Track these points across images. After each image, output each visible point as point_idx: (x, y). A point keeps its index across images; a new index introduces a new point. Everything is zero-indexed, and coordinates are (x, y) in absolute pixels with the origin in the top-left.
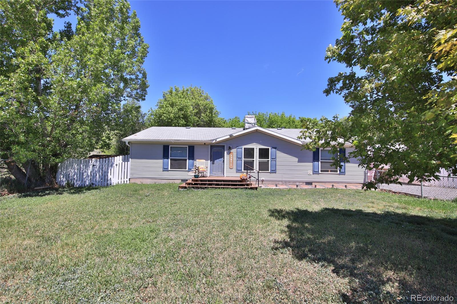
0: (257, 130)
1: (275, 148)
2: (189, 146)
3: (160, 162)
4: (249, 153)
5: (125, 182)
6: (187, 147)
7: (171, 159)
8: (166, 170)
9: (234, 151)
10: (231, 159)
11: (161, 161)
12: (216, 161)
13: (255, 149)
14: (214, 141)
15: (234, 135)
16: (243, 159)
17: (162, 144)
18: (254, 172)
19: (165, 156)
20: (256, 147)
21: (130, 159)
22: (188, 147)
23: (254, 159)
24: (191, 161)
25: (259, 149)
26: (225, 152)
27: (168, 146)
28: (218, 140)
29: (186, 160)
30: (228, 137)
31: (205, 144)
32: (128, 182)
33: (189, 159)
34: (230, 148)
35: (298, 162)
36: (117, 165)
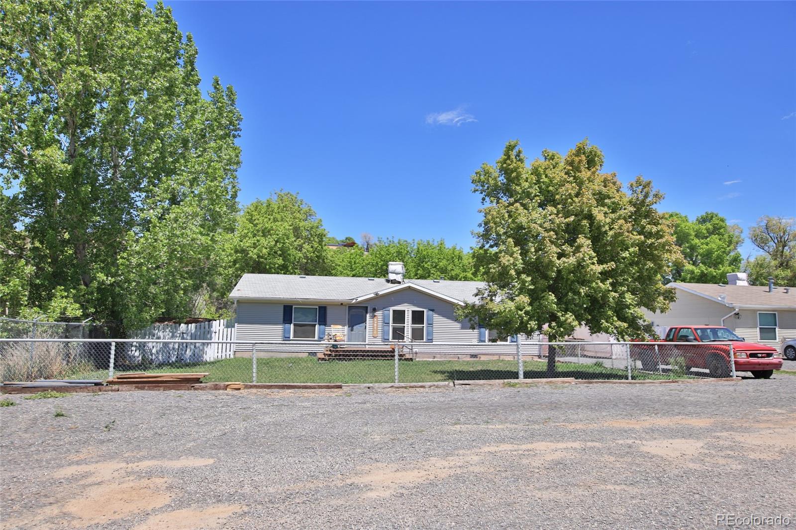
0: (409, 287)
2: (319, 307)
3: (278, 329)
4: (399, 316)
5: (228, 357)
7: (295, 325)
8: (287, 339)
9: (379, 314)
10: (375, 325)
11: (280, 327)
12: (355, 328)
13: (406, 311)
14: (354, 301)
15: (380, 293)
16: (391, 324)
17: (282, 304)
18: (406, 341)
19: (287, 319)
20: (408, 309)
21: (236, 324)
22: (317, 307)
23: (405, 325)
24: (322, 327)
25: (412, 311)
26: (368, 316)
27: (292, 306)
28: (359, 299)
29: (315, 325)
30: (373, 295)
31: (342, 304)
32: (232, 356)
33: (320, 325)
34: (374, 310)
35: (462, 328)
36: (215, 332)
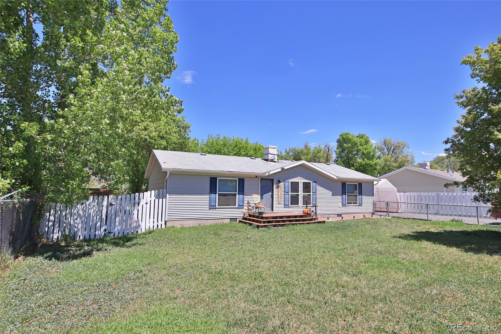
0: (304, 164)
1: (315, 182)
2: (239, 179)
3: (205, 199)
4: (295, 186)
5: (159, 227)
6: (236, 180)
7: (219, 195)
8: (213, 207)
9: (282, 184)
10: (280, 194)
11: (207, 197)
12: (264, 196)
13: (300, 183)
14: (267, 174)
15: (286, 168)
16: (290, 193)
17: (208, 176)
18: (299, 207)
19: (213, 190)
20: (301, 181)
21: (167, 195)
23: (299, 193)
24: (241, 196)
25: (303, 183)
26: (275, 186)
27: (216, 178)
28: (272, 173)
29: (235, 195)
30: (280, 170)
31: (257, 177)
32: (163, 226)
33: (239, 194)
34: (279, 182)
35: (333, 195)
